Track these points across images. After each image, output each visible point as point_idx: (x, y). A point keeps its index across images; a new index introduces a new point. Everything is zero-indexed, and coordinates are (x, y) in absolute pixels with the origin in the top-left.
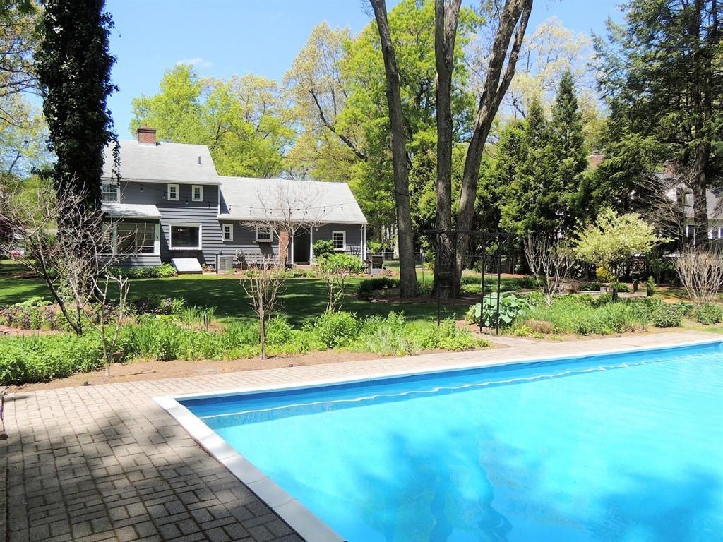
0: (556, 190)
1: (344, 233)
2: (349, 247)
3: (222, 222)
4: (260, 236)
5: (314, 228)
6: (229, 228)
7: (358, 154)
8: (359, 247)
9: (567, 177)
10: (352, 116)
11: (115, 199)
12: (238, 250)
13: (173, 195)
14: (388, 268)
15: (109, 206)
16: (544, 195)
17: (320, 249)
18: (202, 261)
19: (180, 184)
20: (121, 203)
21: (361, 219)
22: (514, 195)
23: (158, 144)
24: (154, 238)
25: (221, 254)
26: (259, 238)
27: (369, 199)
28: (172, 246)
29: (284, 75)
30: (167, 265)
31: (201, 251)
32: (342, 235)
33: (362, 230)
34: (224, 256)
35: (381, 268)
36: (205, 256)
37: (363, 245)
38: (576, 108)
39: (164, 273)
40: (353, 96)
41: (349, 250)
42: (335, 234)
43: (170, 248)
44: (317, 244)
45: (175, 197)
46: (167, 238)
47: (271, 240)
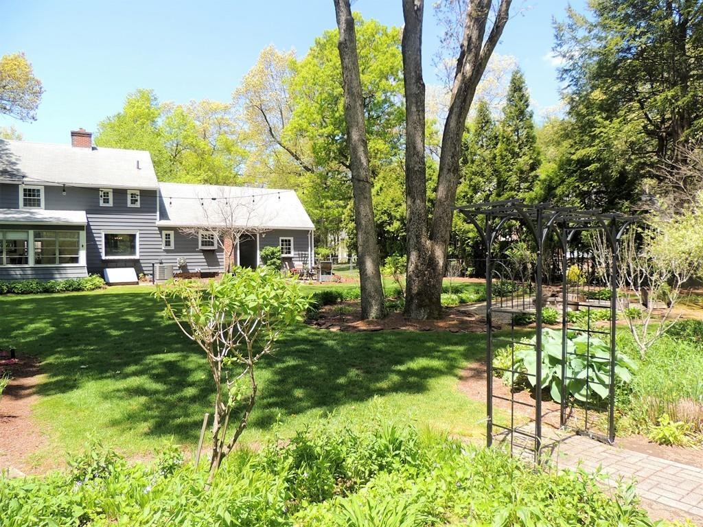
0: (512, 189)
1: (292, 239)
2: (297, 253)
3: (161, 229)
4: (204, 243)
5: (261, 234)
6: (169, 235)
7: (305, 167)
8: (306, 253)
9: (523, 176)
10: (297, 126)
11: (39, 205)
12: (180, 259)
13: (106, 201)
14: (337, 273)
15: (31, 213)
16: (499, 195)
17: (267, 255)
18: (139, 270)
19: (113, 189)
20: (45, 209)
21: (309, 225)
22: (464, 197)
23: (93, 149)
24: (78, 246)
25: (161, 263)
26: (202, 245)
27: (316, 208)
28: (106, 255)
29: (234, 91)
30: (94, 276)
31: (139, 260)
32: (289, 241)
33: (309, 236)
34: (164, 265)
35: (329, 273)
36: (143, 265)
37: (311, 251)
38: (527, 106)
39: (89, 285)
40: (298, 109)
41: (297, 256)
42: (282, 241)
43: (104, 257)
44: (264, 251)
45: (108, 202)
46: (99, 247)
47: (215, 247)
